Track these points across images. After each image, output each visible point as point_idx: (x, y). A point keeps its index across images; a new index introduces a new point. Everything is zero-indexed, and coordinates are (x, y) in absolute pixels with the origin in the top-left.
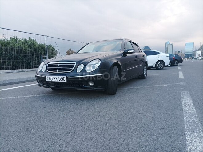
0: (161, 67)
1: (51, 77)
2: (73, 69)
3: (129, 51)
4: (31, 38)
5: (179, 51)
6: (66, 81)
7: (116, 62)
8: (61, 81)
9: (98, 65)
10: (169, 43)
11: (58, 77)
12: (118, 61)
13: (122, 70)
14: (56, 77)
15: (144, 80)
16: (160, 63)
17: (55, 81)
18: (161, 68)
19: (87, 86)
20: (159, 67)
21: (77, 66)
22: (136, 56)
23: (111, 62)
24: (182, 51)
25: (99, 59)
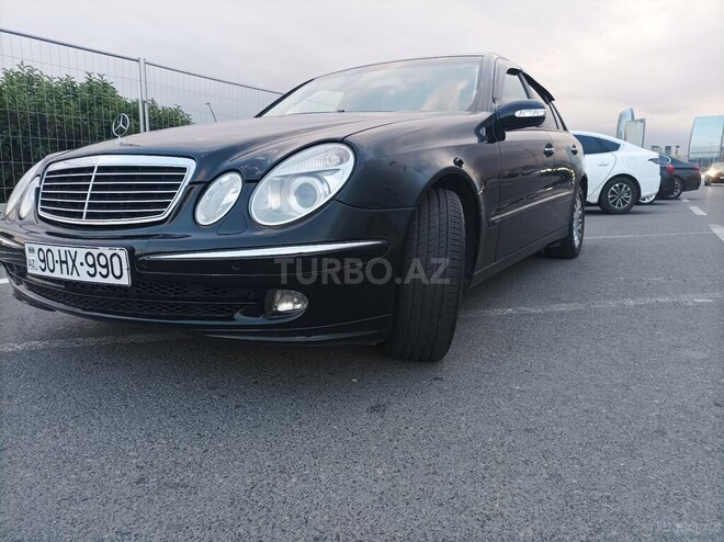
0: (624, 203)
1: (45, 248)
2: (174, 202)
3: (518, 114)
4: (95, 78)
5: (668, 148)
6: (125, 281)
7: (452, 164)
8: (98, 279)
9: (336, 182)
10: (633, 118)
11: (82, 252)
12: (460, 163)
13: (483, 213)
14: (73, 250)
15: (573, 264)
16: (621, 187)
17: (65, 276)
18: (622, 207)
19: (260, 320)
20: (614, 204)
21: (201, 187)
22: (549, 146)
23: (419, 169)
24: (678, 147)
25: (341, 141)
